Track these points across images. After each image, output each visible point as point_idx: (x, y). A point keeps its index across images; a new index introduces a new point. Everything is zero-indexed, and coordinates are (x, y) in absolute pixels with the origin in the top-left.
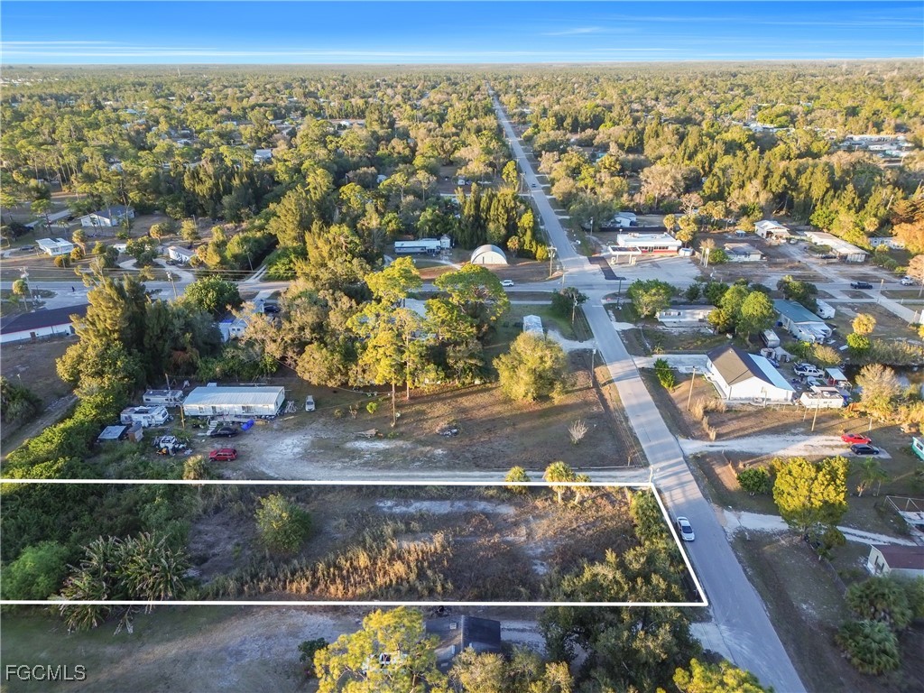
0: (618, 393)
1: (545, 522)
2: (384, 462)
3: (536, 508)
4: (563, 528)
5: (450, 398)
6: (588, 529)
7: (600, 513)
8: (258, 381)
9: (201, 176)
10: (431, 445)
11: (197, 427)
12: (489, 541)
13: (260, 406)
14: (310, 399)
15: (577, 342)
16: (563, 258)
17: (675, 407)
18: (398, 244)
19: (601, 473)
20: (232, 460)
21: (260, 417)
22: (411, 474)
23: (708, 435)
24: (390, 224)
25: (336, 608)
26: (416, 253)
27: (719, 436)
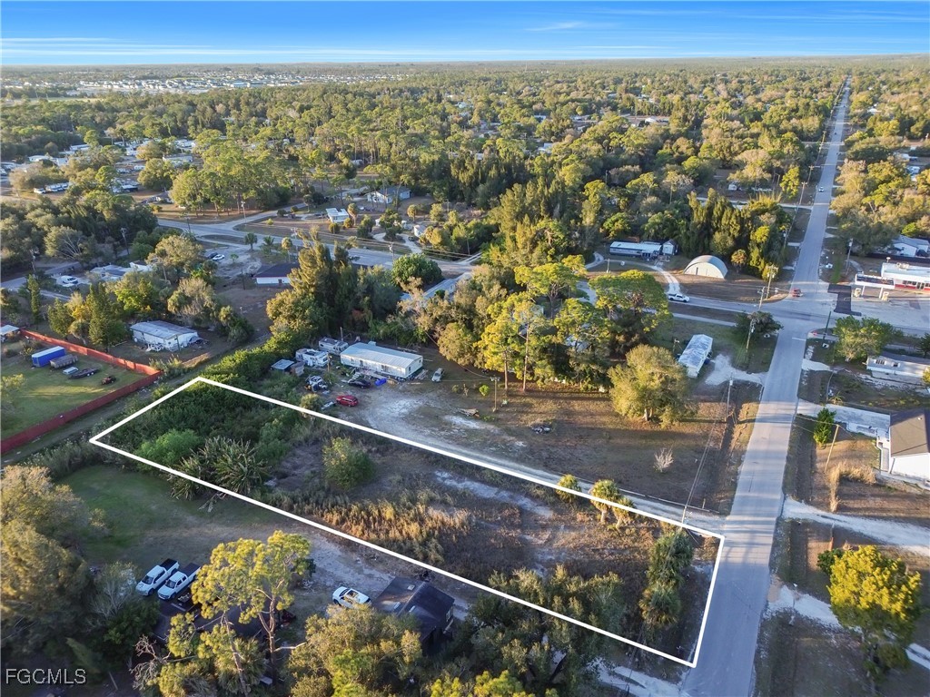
0: (750, 434)
1: (573, 534)
2: (466, 439)
3: (574, 519)
4: (588, 546)
5: (566, 399)
6: (612, 554)
7: (636, 544)
8: (411, 347)
9: (466, 165)
10: (516, 436)
11: (344, 374)
12: (508, 534)
13: (395, 368)
14: (439, 371)
15: (745, 373)
16: (796, 281)
17: (812, 465)
18: (615, 244)
19: (667, 508)
20: (351, 406)
21: (393, 377)
22: (481, 456)
23: (829, 504)
24: (616, 224)
25: (349, 543)
26: (632, 256)
27: (840, 509)
